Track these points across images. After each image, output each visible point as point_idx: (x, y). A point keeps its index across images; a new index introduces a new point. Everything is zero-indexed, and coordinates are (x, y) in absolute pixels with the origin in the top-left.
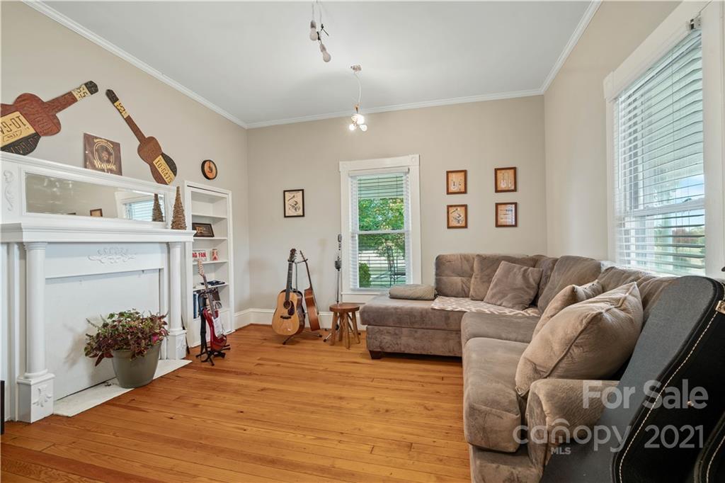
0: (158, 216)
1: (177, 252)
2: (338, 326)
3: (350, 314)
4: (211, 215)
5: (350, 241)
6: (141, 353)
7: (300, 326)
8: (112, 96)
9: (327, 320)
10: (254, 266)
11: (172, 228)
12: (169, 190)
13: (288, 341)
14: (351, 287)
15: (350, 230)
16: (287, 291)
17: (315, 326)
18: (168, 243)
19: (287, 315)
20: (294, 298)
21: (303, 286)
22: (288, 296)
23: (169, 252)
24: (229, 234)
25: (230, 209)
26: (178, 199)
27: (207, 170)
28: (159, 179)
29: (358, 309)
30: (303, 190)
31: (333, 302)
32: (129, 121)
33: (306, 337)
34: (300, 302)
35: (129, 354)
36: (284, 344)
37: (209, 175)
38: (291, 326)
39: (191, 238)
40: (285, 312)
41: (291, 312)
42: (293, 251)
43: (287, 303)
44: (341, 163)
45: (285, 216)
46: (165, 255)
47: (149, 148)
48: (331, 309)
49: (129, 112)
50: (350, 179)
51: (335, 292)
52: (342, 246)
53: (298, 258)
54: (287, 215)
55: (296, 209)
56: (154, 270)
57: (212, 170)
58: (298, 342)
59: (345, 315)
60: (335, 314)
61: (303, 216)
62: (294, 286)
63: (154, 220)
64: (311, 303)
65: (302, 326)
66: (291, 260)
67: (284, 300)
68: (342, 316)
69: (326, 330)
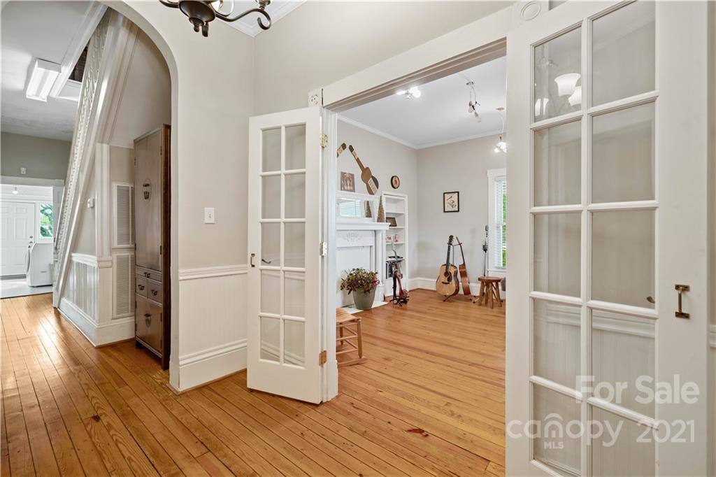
0: (369, 215)
1: (380, 235)
2: (484, 293)
3: (494, 284)
4: (394, 212)
5: (496, 231)
6: (369, 291)
7: (456, 290)
8: (351, 149)
9: (476, 289)
10: (422, 247)
11: (378, 221)
12: (376, 198)
13: (446, 299)
14: (496, 265)
15: (496, 222)
16: (447, 265)
17: (467, 292)
18: (375, 231)
19: (447, 282)
20: (452, 270)
21: (458, 262)
22: (447, 268)
23: (375, 236)
24: (406, 224)
25: (407, 208)
26: (381, 204)
27: (394, 183)
28: (371, 192)
29: (499, 281)
30: (458, 192)
31: (481, 275)
32: (358, 160)
33: (460, 299)
34: (456, 273)
35: (362, 291)
36: (444, 301)
37: (395, 186)
38: (449, 290)
39: (388, 228)
40: (444, 279)
41: (449, 280)
42: (451, 237)
43: (447, 273)
44: (488, 171)
45: (445, 212)
46: (374, 238)
47: (366, 173)
48: (479, 279)
49: (358, 156)
50: (496, 183)
51: (482, 269)
52: (489, 234)
53: (455, 242)
54: (446, 210)
55: (452, 207)
56: (367, 246)
57: (396, 183)
58: (454, 302)
59: (490, 285)
60: (483, 283)
61: (458, 211)
62: (451, 262)
63: (367, 216)
64: (464, 274)
65: (457, 290)
66: (450, 243)
67: (445, 271)
68: (487, 285)
69: (475, 296)
